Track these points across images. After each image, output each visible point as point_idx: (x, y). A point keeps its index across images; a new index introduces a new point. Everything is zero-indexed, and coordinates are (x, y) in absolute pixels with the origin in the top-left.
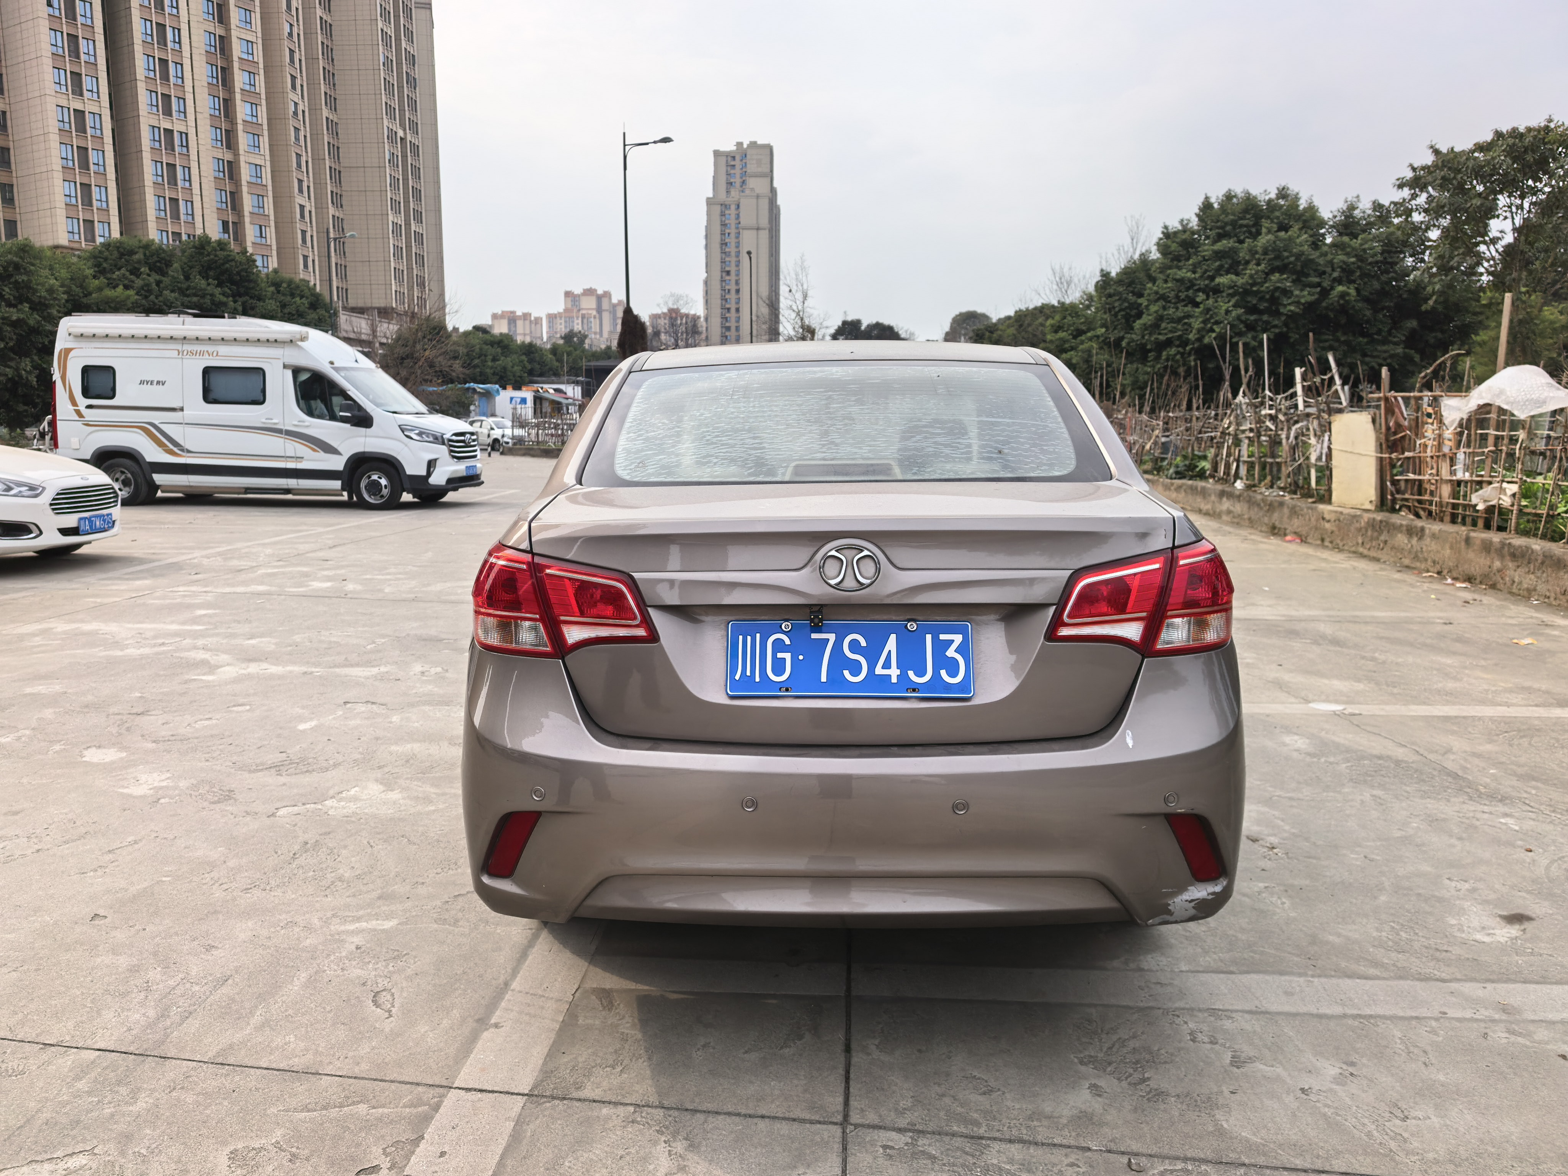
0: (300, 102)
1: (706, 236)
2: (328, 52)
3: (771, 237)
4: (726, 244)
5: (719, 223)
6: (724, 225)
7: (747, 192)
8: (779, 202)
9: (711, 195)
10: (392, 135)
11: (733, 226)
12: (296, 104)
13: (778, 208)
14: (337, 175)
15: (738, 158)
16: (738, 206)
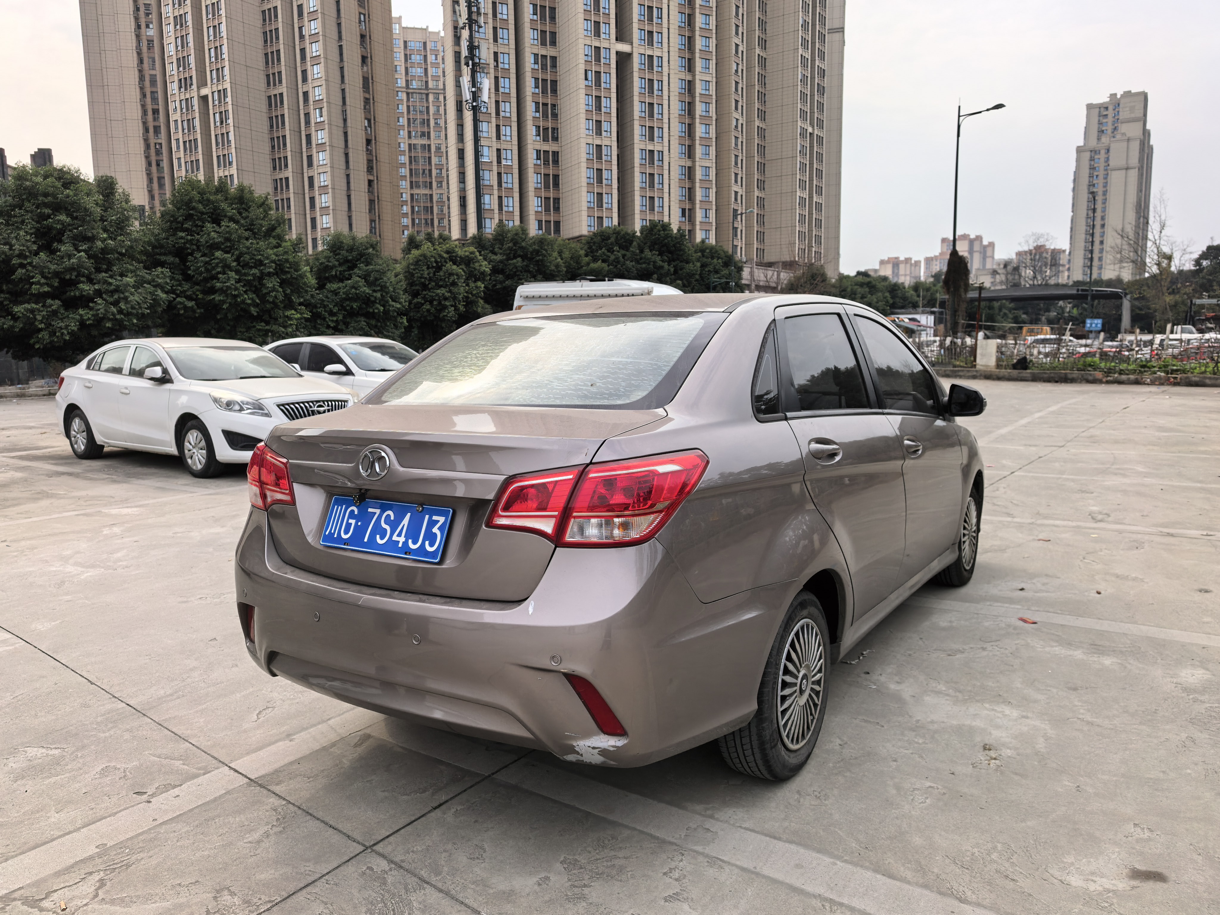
0: (740, 118)
1: (1074, 180)
2: (762, 79)
3: (1141, 175)
4: (1094, 185)
5: (1088, 166)
6: (1092, 168)
7: (1118, 137)
8: (1152, 142)
9: (1081, 143)
10: (804, 131)
11: (1102, 168)
12: (737, 120)
13: (1151, 148)
14: (762, 168)
15: (1111, 108)
16: (1108, 151)
